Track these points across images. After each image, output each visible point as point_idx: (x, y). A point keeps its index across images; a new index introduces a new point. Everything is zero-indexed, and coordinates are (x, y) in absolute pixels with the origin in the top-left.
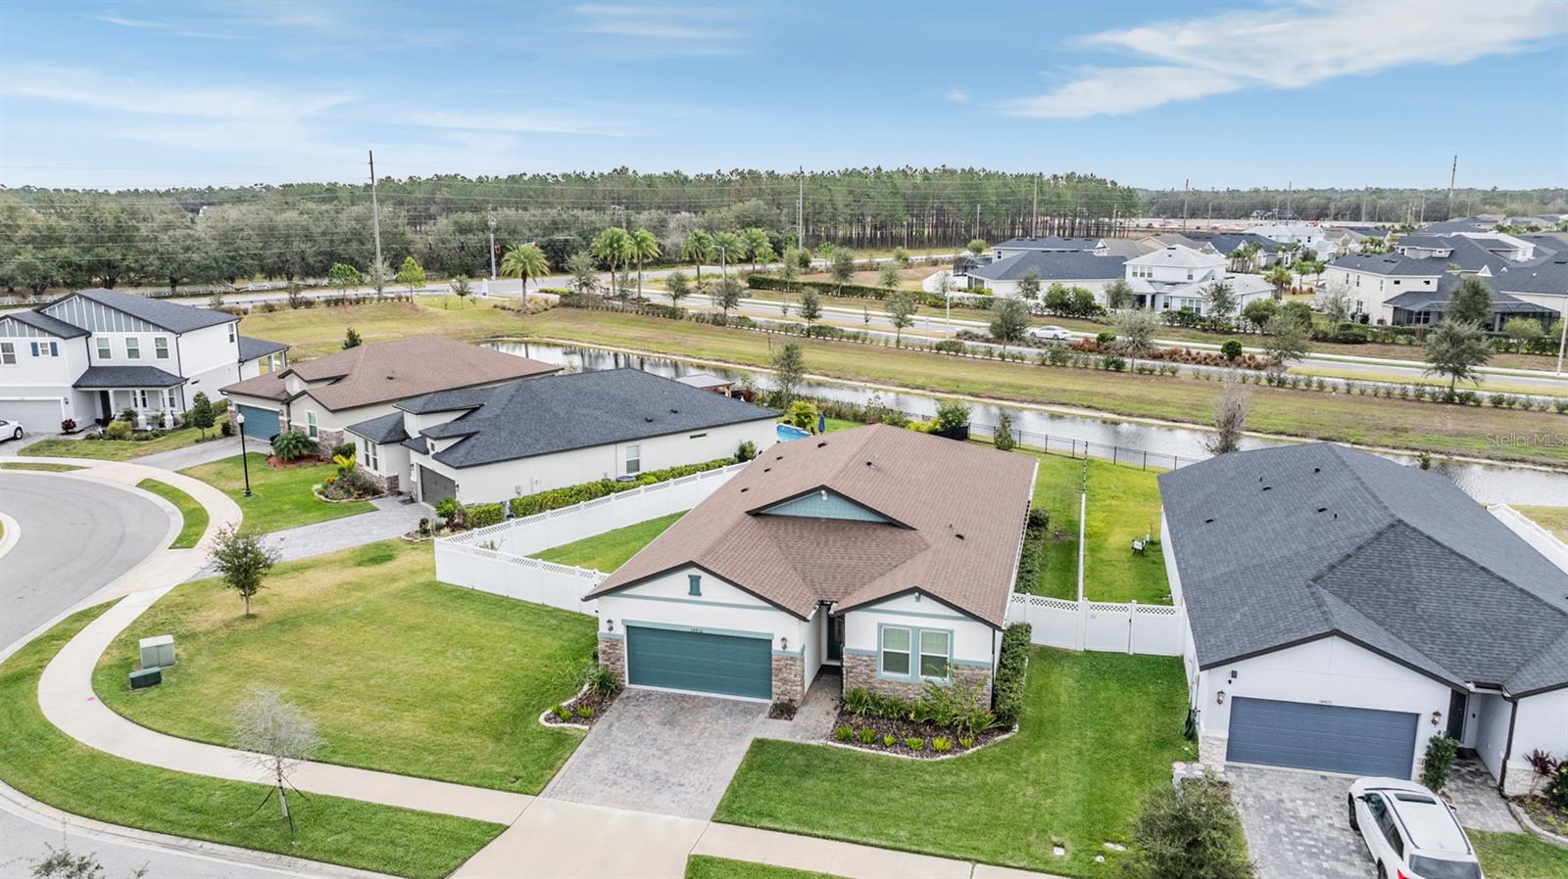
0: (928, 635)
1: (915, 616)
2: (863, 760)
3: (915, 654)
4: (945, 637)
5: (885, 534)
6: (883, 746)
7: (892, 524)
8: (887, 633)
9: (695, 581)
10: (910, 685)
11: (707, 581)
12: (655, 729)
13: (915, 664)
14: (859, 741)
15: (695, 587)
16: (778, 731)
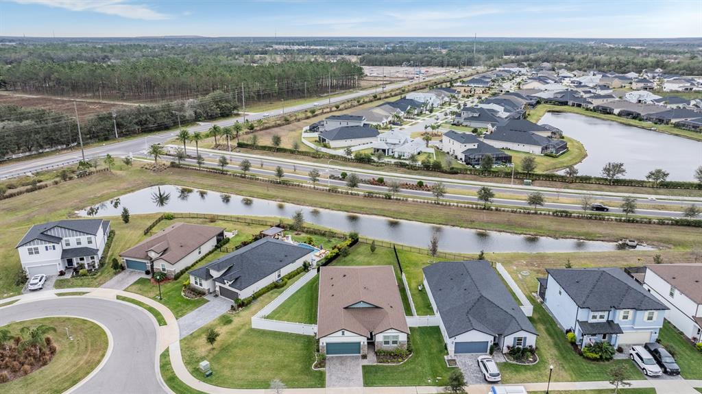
0: (393, 336)
1: (391, 333)
2: (387, 367)
3: (391, 340)
4: (397, 337)
5: (376, 310)
6: (389, 363)
7: (377, 307)
8: (385, 337)
9: (343, 332)
10: (391, 347)
11: (346, 332)
12: (340, 366)
13: (391, 343)
14: (384, 362)
15: (343, 334)
16: (365, 362)
